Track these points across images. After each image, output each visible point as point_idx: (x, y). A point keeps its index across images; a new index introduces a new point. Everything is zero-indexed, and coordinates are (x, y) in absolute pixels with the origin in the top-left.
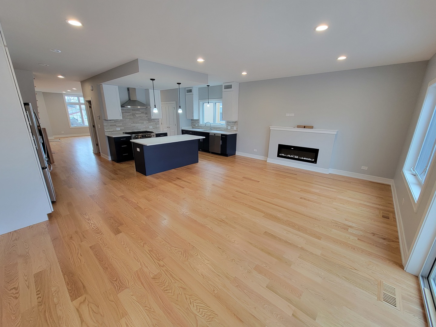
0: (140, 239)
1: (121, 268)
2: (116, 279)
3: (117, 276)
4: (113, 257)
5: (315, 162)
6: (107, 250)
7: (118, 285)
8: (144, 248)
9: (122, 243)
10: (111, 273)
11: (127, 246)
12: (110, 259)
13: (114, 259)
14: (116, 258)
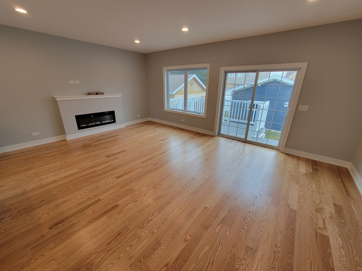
0: (246, 220)
1: (282, 219)
2: (291, 217)
3: (289, 218)
4: (280, 232)
5: (114, 121)
6: (279, 245)
7: (292, 214)
8: (253, 211)
9: (261, 234)
10: (291, 224)
11: (262, 227)
12: (283, 233)
13: (281, 230)
14: (279, 229)
